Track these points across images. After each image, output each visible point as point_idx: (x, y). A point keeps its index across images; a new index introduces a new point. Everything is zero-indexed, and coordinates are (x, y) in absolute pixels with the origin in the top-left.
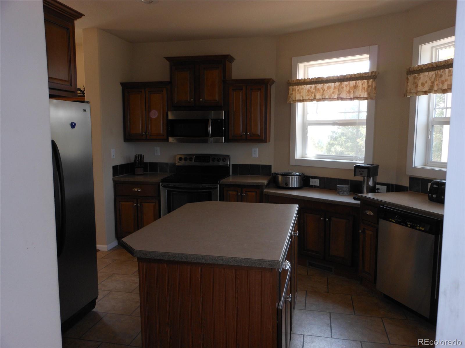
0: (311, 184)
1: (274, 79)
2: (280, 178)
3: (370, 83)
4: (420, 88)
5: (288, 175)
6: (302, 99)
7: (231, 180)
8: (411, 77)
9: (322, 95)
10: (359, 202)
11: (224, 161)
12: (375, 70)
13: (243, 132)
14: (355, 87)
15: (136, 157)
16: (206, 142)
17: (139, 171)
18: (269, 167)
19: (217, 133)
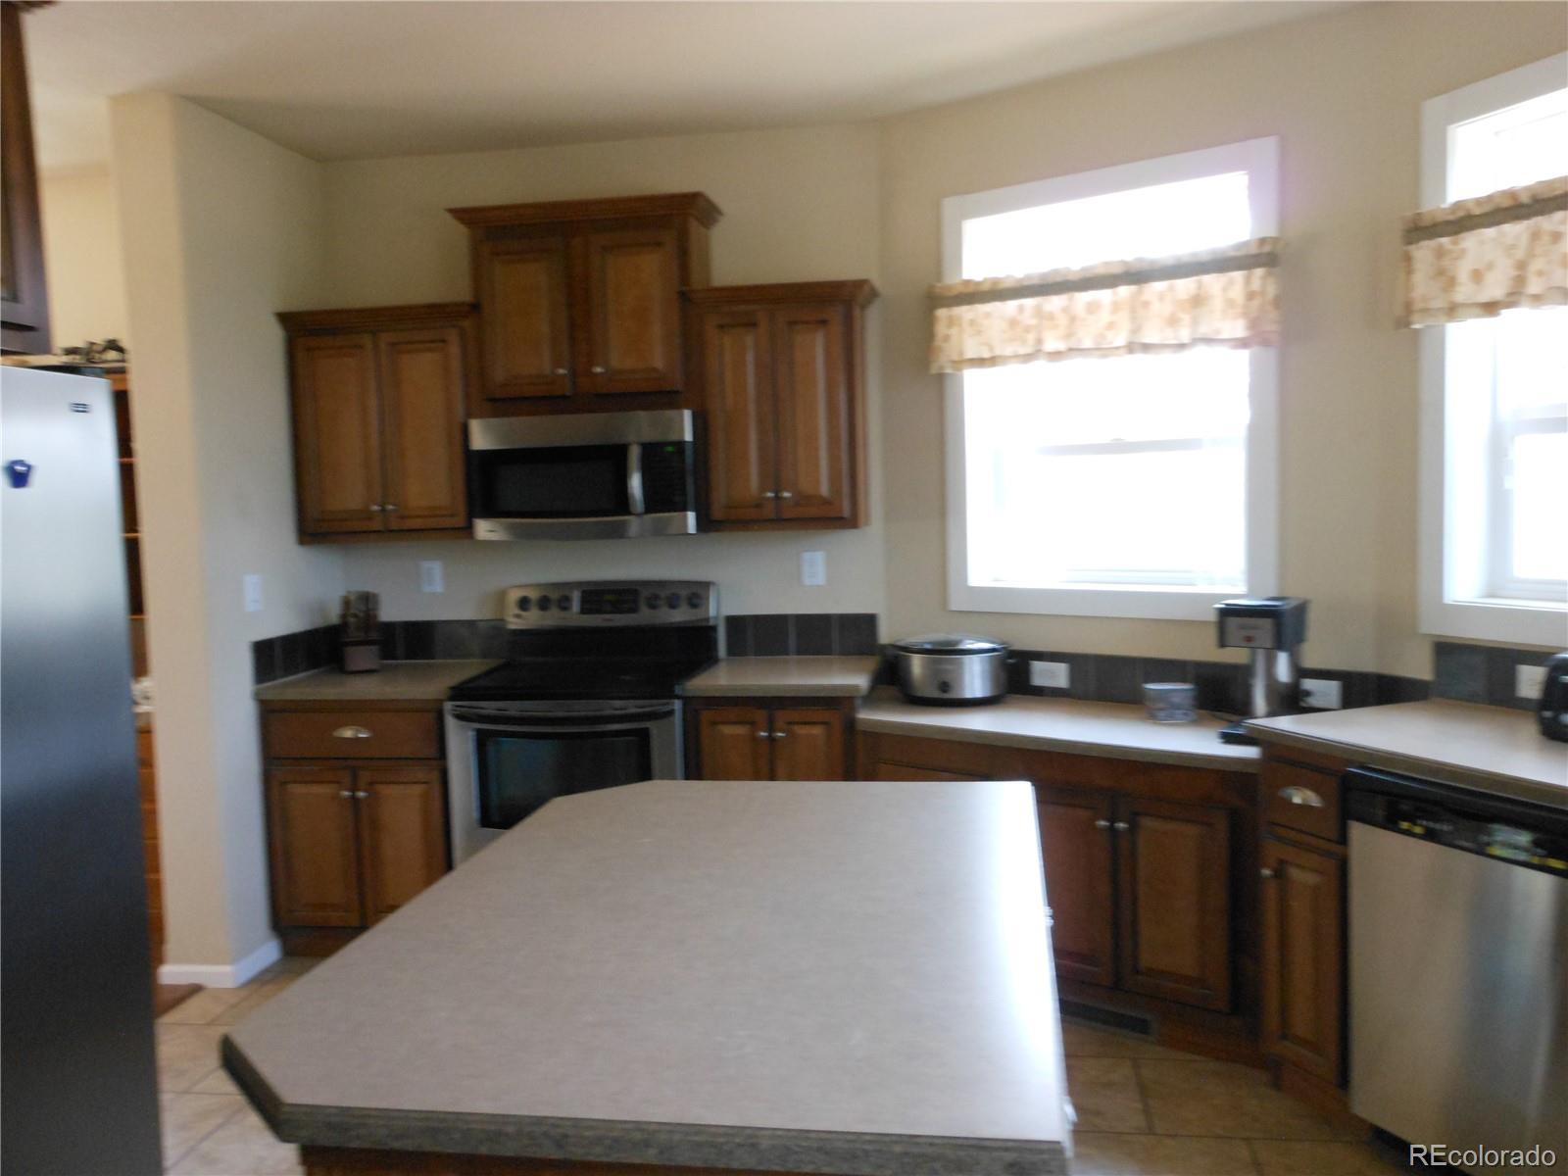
0: (1038, 680)
1: (877, 282)
2: (917, 665)
3: (1256, 285)
4: (1464, 292)
5: (946, 652)
6: (986, 354)
7: (724, 678)
8: (1423, 252)
9: (1069, 335)
10: (1250, 752)
11: (694, 606)
12: (1271, 231)
13: (763, 488)
14: (1198, 301)
15: (347, 603)
16: (617, 533)
17: (362, 657)
18: (868, 622)
19: (663, 497)
